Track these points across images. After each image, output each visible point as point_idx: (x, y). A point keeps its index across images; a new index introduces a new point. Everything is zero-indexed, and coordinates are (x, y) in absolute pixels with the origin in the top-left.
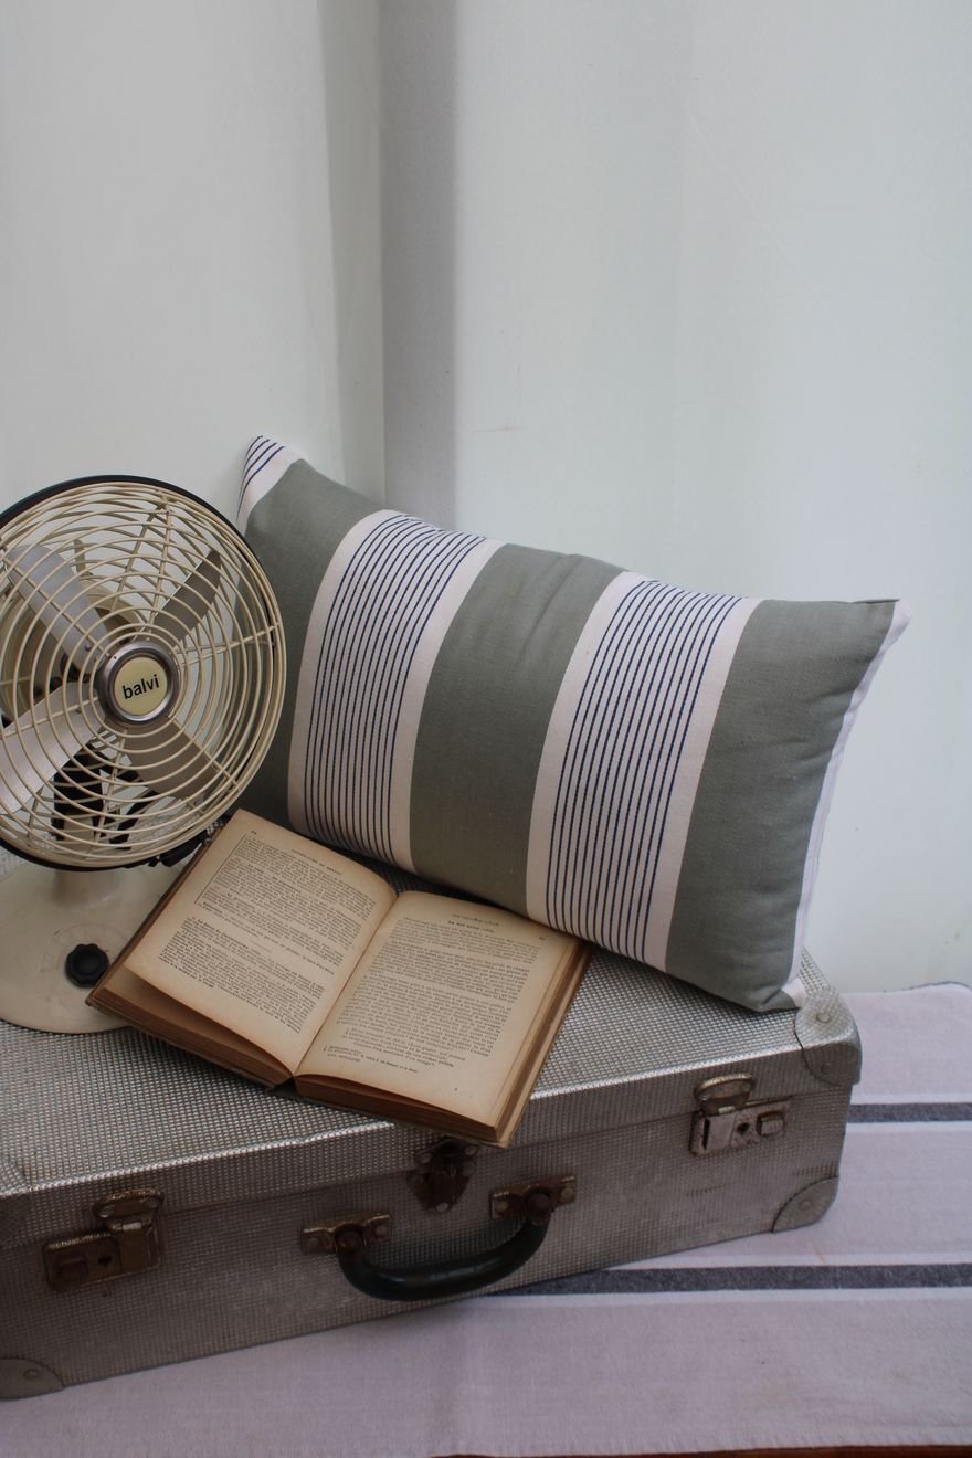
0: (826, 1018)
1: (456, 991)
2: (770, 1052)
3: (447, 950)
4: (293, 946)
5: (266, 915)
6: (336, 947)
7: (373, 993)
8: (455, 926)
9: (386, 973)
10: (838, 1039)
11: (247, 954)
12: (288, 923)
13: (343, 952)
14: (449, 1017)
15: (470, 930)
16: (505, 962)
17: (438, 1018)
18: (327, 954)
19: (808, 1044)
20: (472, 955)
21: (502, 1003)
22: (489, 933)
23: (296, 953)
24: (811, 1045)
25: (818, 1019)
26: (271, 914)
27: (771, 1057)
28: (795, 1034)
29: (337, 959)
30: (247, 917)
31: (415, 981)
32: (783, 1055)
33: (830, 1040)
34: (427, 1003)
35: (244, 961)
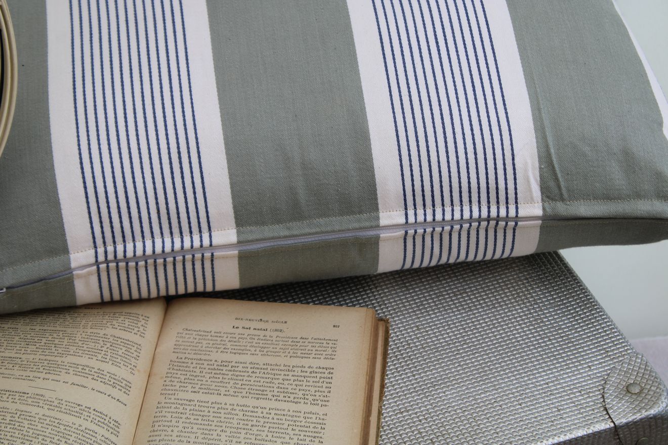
0: (636, 390)
1: (262, 403)
2: (580, 433)
3: (237, 358)
4: (77, 380)
5: (37, 360)
6: (122, 373)
7: (174, 420)
8: (240, 331)
9: (182, 395)
10: (652, 412)
11: (30, 400)
12: (63, 359)
13: (130, 378)
14: (264, 434)
15: (257, 332)
16: (306, 362)
17: (253, 437)
18: (115, 382)
19: (621, 420)
20: (268, 360)
21: (315, 409)
22: (279, 333)
23: (82, 386)
24: (624, 421)
25: (628, 391)
26: (42, 357)
27: (582, 437)
28: (606, 409)
29: (127, 388)
30: (17, 367)
31: (213, 398)
32: (594, 434)
33: (644, 414)
34: (235, 422)
35: (29, 409)
